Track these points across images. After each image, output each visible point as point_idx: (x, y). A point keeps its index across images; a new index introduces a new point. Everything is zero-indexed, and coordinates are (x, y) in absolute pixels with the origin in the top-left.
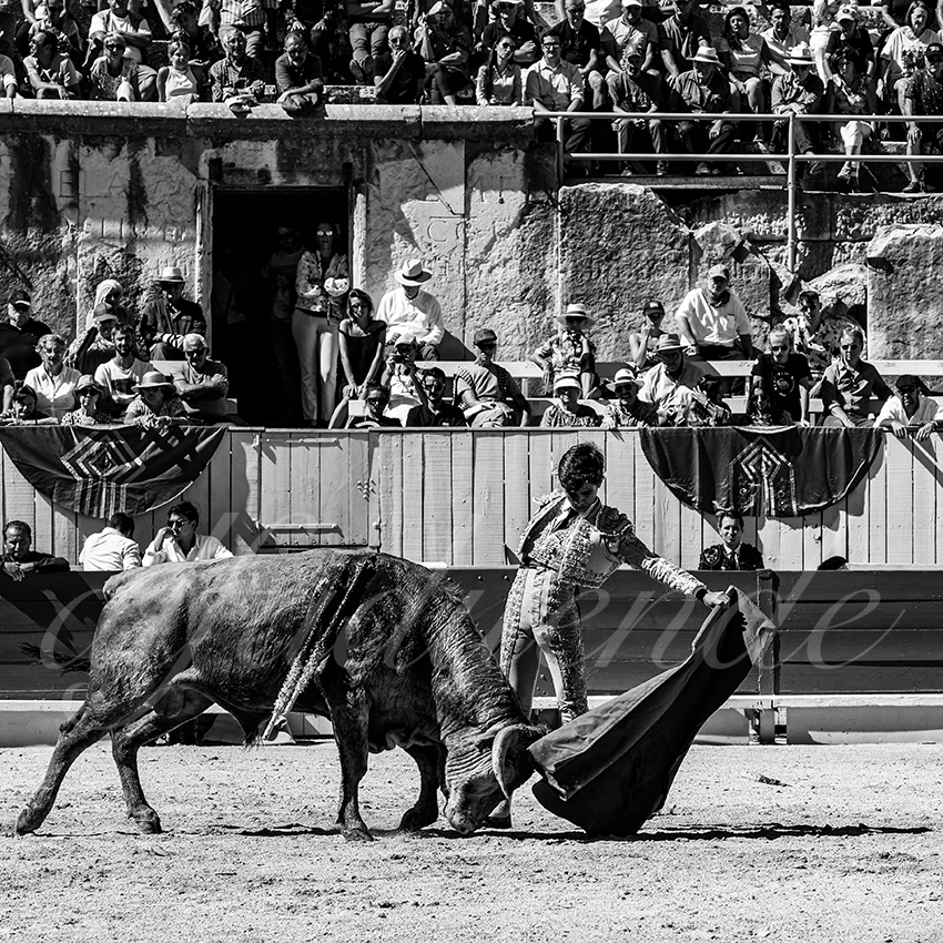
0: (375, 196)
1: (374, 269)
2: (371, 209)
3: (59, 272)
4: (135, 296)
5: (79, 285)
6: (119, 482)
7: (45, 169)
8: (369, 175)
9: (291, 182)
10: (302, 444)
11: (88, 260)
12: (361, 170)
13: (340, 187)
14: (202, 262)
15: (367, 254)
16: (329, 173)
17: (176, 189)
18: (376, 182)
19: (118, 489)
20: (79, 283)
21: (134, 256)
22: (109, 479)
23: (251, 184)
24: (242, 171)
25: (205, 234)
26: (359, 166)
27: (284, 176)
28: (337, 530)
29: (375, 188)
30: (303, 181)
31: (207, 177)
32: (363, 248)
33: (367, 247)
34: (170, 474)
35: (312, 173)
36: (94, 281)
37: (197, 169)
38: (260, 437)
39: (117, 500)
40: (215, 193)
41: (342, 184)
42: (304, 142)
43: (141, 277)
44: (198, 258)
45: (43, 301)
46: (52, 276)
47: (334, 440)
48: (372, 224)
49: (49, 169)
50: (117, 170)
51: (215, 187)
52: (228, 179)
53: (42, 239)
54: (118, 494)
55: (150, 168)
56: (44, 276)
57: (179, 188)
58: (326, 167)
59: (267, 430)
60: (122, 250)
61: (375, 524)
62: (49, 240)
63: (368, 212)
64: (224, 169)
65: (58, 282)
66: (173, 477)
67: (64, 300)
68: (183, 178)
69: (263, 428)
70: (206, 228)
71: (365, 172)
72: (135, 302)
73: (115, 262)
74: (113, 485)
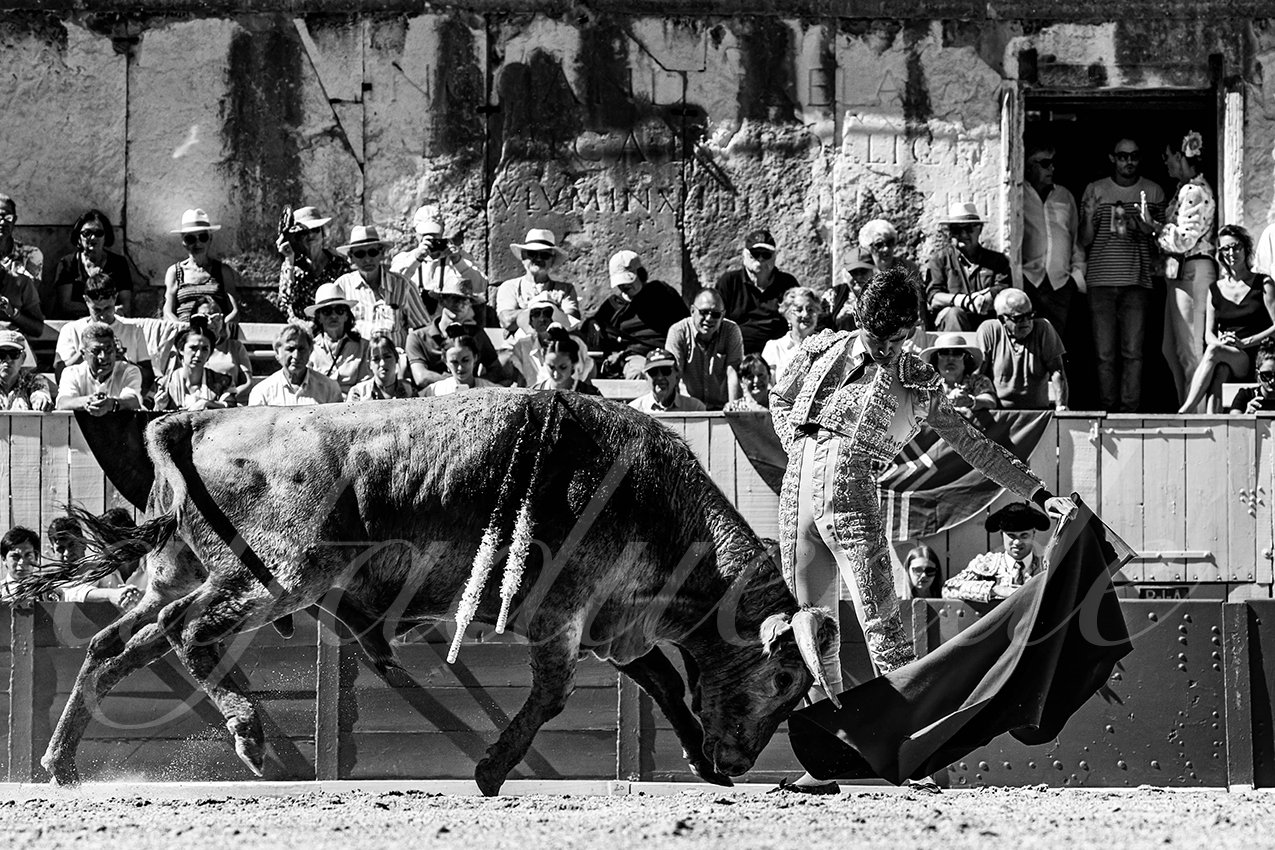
0: (1256, 101)
1: (1254, 204)
2: (1250, 118)
3: (809, 213)
4: (915, 244)
5: (836, 230)
6: (900, 489)
7: (788, 67)
8: (1246, 70)
9: (1136, 82)
10: (1160, 435)
11: (848, 194)
12: (1236, 63)
13: (1205, 91)
14: (1010, 197)
15: (1245, 183)
16: (1190, 69)
17: (972, 93)
18: (1257, 80)
19: (898, 500)
20: (836, 228)
21: (912, 188)
22: (885, 485)
23: (1077, 87)
24: (1066, 68)
25: (1014, 157)
26: (1233, 58)
27: (1125, 74)
28: (1210, 559)
29: (1255, 90)
30: (1153, 82)
31: (1016, 76)
32: (1239, 174)
33: (1245, 172)
34: (972, 479)
35: (1166, 70)
36: (856, 223)
37: (1001, 64)
38: (1100, 426)
39: (897, 515)
40: (1026, 99)
41: (1208, 86)
42: (1153, 25)
43: (922, 219)
44: (1004, 190)
45: (786, 253)
46: (799, 217)
47: (1205, 430)
48: (1251, 141)
49: (793, 67)
50: (888, 68)
51: (1027, 91)
52: (1045, 79)
53: (783, 166)
54: (897, 508)
55: (936, 64)
56: (786, 218)
57: (977, 91)
58: (1186, 60)
59: (1111, 416)
60: (895, 181)
61: (1265, 551)
62: (794, 166)
63: (1246, 123)
64: (1039, 65)
65: (807, 226)
66: (975, 483)
67: (815, 251)
68: (983, 78)
69: (1103, 413)
70: (1015, 149)
71: (1241, 66)
72: (915, 253)
73: (887, 197)
74: (891, 493)
